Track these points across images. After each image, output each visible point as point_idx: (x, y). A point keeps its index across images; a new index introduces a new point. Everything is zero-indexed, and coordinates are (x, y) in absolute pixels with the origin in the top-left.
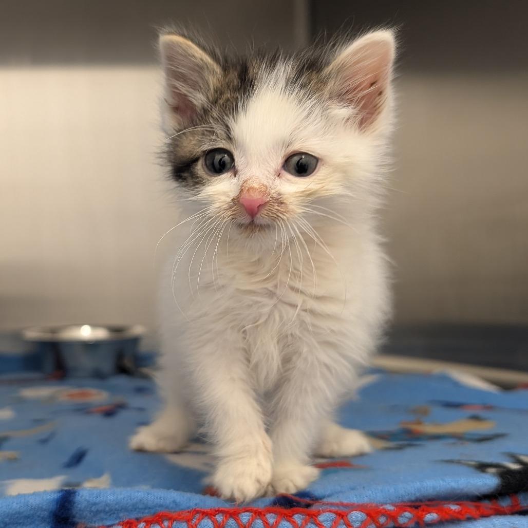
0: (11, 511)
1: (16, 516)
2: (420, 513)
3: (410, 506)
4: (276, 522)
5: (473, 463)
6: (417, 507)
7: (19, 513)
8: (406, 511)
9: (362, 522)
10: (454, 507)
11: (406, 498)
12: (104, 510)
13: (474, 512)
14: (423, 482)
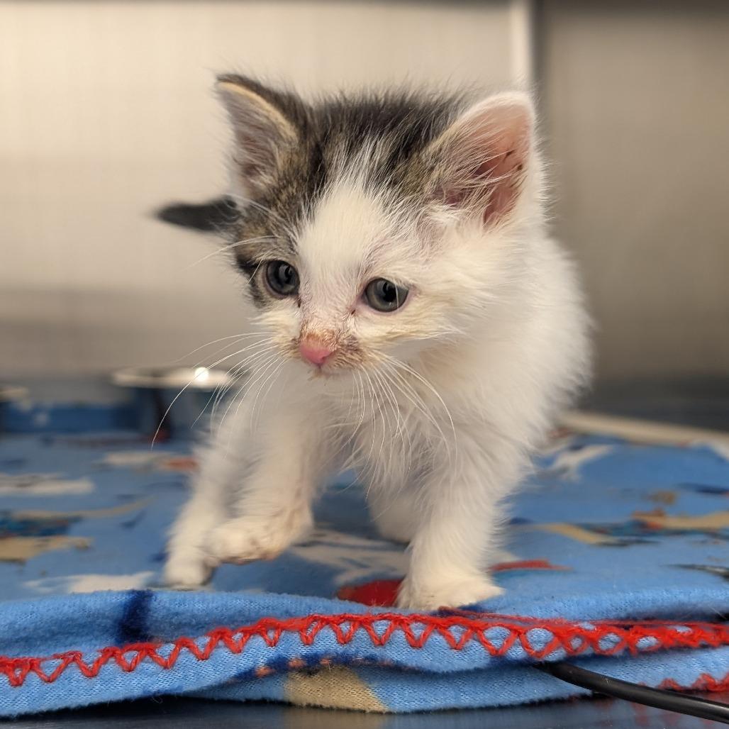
0: (60, 617)
1: (68, 623)
2: (631, 635)
3: (618, 626)
4: (424, 635)
6: (627, 628)
7: (72, 620)
8: (610, 633)
9: (546, 643)
10: (682, 630)
11: (613, 615)
12: (190, 624)
13: (713, 638)
14: (638, 592)
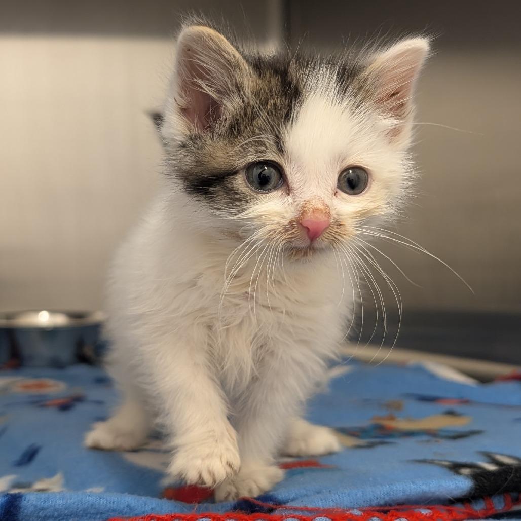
2: (389, 518)
3: (378, 511)
5: (447, 463)
6: (385, 512)
8: (373, 517)
10: (425, 512)
11: (375, 502)
12: (53, 516)
13: (446, 517)
14: (392, 484)
